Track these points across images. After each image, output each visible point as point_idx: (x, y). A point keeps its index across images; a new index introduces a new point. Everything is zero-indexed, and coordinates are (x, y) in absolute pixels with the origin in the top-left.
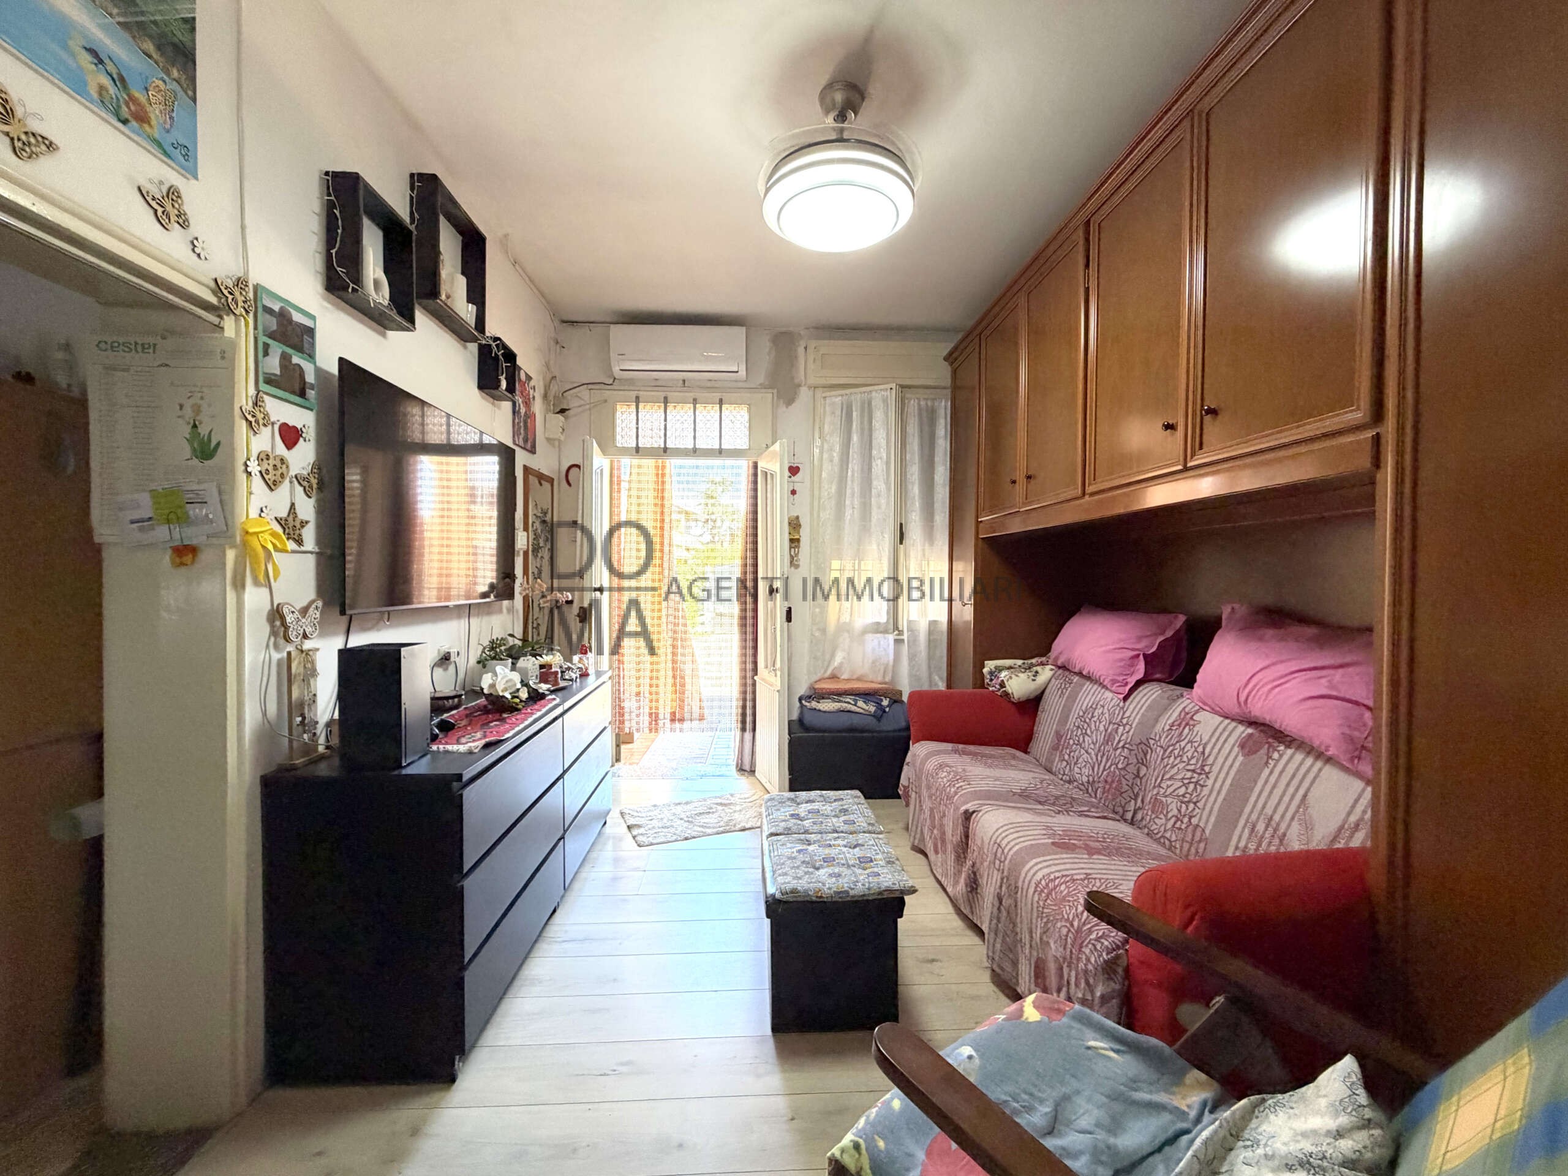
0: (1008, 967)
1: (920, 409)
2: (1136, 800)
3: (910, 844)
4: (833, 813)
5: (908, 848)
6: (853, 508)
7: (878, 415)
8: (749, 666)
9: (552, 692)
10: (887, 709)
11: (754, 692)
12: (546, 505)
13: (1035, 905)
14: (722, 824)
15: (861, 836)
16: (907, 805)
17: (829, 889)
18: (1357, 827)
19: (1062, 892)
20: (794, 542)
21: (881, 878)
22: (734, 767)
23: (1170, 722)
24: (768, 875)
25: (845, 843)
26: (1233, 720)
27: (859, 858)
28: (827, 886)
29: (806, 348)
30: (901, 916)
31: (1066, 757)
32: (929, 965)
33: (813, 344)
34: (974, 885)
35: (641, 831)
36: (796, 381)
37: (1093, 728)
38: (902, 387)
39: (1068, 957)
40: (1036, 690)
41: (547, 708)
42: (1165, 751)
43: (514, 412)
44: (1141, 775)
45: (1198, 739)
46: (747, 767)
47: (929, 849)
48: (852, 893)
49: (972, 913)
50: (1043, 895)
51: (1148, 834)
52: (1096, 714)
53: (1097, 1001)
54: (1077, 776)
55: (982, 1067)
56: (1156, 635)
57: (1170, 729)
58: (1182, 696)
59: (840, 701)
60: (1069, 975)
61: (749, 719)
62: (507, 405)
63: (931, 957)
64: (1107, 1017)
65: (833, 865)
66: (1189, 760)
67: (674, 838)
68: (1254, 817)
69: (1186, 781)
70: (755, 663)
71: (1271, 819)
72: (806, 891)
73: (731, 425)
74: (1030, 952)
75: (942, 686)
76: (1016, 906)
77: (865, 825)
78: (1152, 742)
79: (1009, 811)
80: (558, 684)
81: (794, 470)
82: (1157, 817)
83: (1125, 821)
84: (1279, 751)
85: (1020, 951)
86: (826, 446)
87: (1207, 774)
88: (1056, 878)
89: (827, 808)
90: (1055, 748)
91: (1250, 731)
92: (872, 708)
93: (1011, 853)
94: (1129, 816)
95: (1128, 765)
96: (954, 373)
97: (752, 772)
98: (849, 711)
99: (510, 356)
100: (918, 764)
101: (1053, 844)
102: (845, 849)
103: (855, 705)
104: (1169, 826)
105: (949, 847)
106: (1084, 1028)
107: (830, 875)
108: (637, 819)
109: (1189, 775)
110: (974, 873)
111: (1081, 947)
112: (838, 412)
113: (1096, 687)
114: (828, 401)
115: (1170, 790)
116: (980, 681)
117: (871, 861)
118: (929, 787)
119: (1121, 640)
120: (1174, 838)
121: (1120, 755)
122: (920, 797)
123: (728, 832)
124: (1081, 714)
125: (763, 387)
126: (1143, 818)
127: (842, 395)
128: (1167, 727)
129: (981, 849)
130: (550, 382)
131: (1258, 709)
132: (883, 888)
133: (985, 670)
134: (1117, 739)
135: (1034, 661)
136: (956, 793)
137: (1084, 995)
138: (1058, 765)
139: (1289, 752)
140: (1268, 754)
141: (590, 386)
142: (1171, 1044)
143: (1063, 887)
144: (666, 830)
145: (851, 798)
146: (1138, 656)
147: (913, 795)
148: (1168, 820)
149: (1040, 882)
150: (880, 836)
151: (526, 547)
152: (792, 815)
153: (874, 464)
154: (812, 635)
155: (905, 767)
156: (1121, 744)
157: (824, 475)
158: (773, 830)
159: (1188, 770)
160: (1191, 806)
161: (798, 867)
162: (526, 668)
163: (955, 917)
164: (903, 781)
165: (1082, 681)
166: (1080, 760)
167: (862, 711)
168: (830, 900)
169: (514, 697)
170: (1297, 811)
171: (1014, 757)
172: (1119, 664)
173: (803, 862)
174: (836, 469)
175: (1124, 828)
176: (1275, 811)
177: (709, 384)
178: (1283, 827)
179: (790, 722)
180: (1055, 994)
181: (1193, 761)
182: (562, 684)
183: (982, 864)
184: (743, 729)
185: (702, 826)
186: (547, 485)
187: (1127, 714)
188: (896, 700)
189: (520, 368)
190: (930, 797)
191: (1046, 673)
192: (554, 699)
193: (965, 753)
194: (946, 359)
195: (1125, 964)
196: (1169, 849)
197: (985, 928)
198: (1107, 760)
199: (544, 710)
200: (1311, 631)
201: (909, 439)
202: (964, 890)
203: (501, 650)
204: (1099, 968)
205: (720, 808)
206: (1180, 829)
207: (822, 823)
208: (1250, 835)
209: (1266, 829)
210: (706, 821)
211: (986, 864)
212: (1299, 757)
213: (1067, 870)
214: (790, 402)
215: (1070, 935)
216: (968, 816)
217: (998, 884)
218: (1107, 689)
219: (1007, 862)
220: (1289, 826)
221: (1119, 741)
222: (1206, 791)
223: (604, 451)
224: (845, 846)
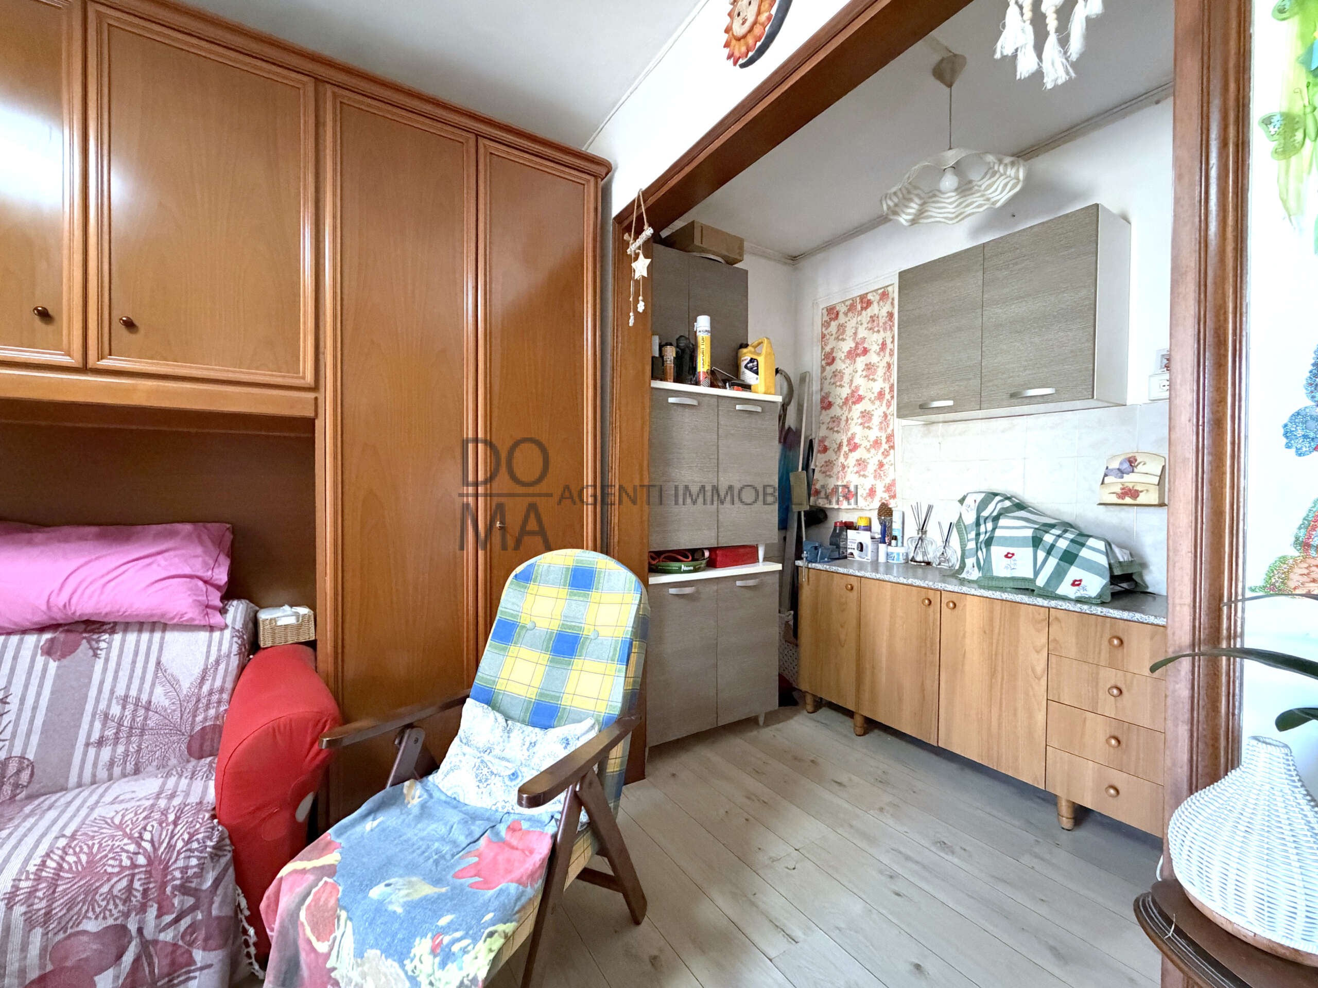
68: (102, 706)
84: (104, 641)
87: (5, 699)
139: (118, 637)
140: (91, 648)
176: (128, 688)
178: (144, 698)
208: (104, 724)
209: (124, 708)
212: (132, 637)
220: (151, 693)
222: (10, 717)
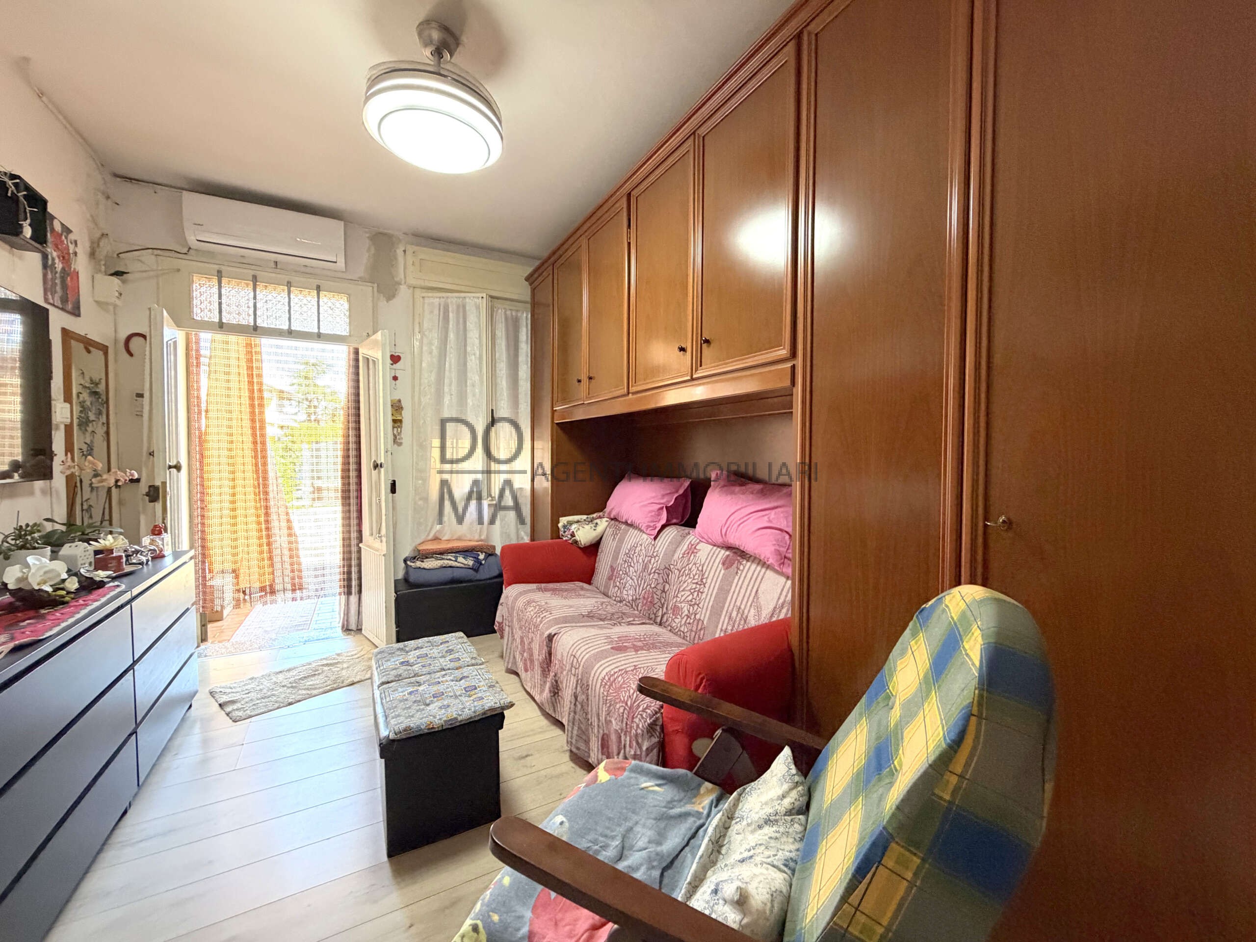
0: (582, 746)
1: (506, 319)
2: (662, 608)
3: (504, 669)
4: (441, 655)
5: (504, 672)
6: (451, 395)
7: (472, 319)
8: (354, 535)
9: (114, 579)
10: (483, 562)
11: (359, 559)
12: (99, 375)
13: (601, 695)
14: (329, 682)
15: (465, 669)
16: (502, 637)
17: (440, 719)
18: (782, 607)
19: (619, 682)
20: (397, 423)
21: (485, 701)
22: (340, 628)
23: (683, 552)
24: (381, 720)
25: (451, 678)
26: (718, 547)
27: (465, 688)
28: (438, 717)
29: (405, 251)
30: (501, 727)
31: (618, 584)
32: (523, 761)
33: (410, 249)
34: (556, 691)
35: (238, 705)
36: (397, 279)
37: (635, 561)
38: (492, 297)
39: (625, 728)
40: (597, 536)
41: (108, 596)
42: (680, 572)
43: (45, 266)
44: (666, 590)
45: (699, 562)
46: (353, 626)
47: (521, 670)
48: (460, 718)
49: (555, 712)
50: (607, 687)
51: (670, 630)
52: (637, 551)
53: (644, 753)
54: (625, 596)
55: (571, 828)
56: (673, 493)
57: (683, 557)
58: (689, 534)
59: (443, 559)
60: (625, 741)
61: (354, 583)
62: (34, 258)
63: (524, 754)
64: (650, 763)
65: (443, 699)
66: (694, 576)
67: (277, 705)
68: (730, 609)
69: (692, 591)
70: (360, 532)
71: (740, 608)
72: (418, 727)
73: (330, 312)
74: (598, 731)
75: (526, 539)
76: (588, 699)
77: (468, 659)
78: (672, 567)
79: (581, 629)
80: (123, 569)
81: (395, 359)
82: (676, 618)
83: (656, 623)
84: (743, 564)
85: (590, 731)
86: (425, 341)
87: (704, 584)
88: (615, 673)
89: (435, 652)
90: (610, 578)
91: (728, 553)
92: (470, 562)
93: (584, 660)
94: (658, 620)
95: (658, 584)
96: (533, 291)
97: (359, 630)
98: (451, 567)
99: (37, 201)
100: (510, 603)
101: (612, 648)
102: (452, 683)
103: (456, 561)
104: (683, 622)
105: (536, 663)
106: (638, 776)
107: (440, 708)
108: (230, 695)
109: (694, 586)
110: (556, 681)
111: (633, 718)
112: (436, 312)
113: (636, 532)
114: (427, 301)
115: (683, 598)
116: (556, 533)
117: (476, 688)
118: (519, 620)
119: (653, 497)
120: (686, 630)
121: (653, 578)
122: (512, 630)
123: (336, 689)
124: (627, 552)
125: (361, 279)
126: (667, 620)
127: (440, 298)
128: (681, 556)
129: (561, 661)
130: (100, 239)
131: (733, 540)
132: (486, 708)
133: (560, 525)
134: (651, 567)
135: (594, 515)
136: (541, 622)
137: (635, 752)
138: (612, 591)
139: (749, 564)
140: (737, 567)
141: (156, 252)
142: (691, 770)
143: (620, 678)
144: (267, 700)
145: (456, 639)
146: (662, 508)
147: (507, 629)
148: (682, 618)
149: (604, 678)
150: (482, 667)
151: (69, 421)
152: (402, 663)
153: (468, 358)
154: (415, 503)
155: (500, 607)
156: (653, 571)
157: (424, 365)
158: (384, 679)
159: (694, 583)
160: (696, 607)
161: (409, 708)
162: (76, 556)
163: (542, 718)
164: (498, 618)
165: (627, 528)
166: (627, 585)
167: (462, 565)
168: (440, 729)
169: (55, 590)
170: (753, 601)
171: (582, 589)
172: (650, 514)
173: (415, 702)
174: (435, 360)
175: (656, 629)
176: (741, 603)
177: (303, 269)
178: (746, 612)
179: (396, 581)
180: (616, 757)
181: (696, 577)
182: (128, 569)
183: (562, 673)
184: (349, 593)
185: (308, 689)
186: (98, 354)
187: (656, 549)
188: (490, 554)
189: (53, 218)
190: (521, 628)
191: (603, 524)
192: (118, 586)
193: (546, 590)
194: (527, 279)
195: (661, 723)
196: (684, 638)
197: (565, 722)
198: (645, 583)
199: (103, 600)
200: (758, 487)
201: (498, 341)
202: (549, 695)
203: (33, 538)
204: (645, 731)
205: (326, 668)
206: (689, 623)
207: (430, 664)
208: (729, 621)
209: (737, 615)
210: (311, 683)
211: (565, 673)
212: (754, 566)
213: (622, 665)
214: (390, 297)
215: (626, 712)
216: (550, 638)
217: (574, 685)
218: (644, 532)
219: (581, 668)
220: (749, 611)
221: (652, 569)
222: (704, 596)
223: (179, 324)
224: (452, 681)
